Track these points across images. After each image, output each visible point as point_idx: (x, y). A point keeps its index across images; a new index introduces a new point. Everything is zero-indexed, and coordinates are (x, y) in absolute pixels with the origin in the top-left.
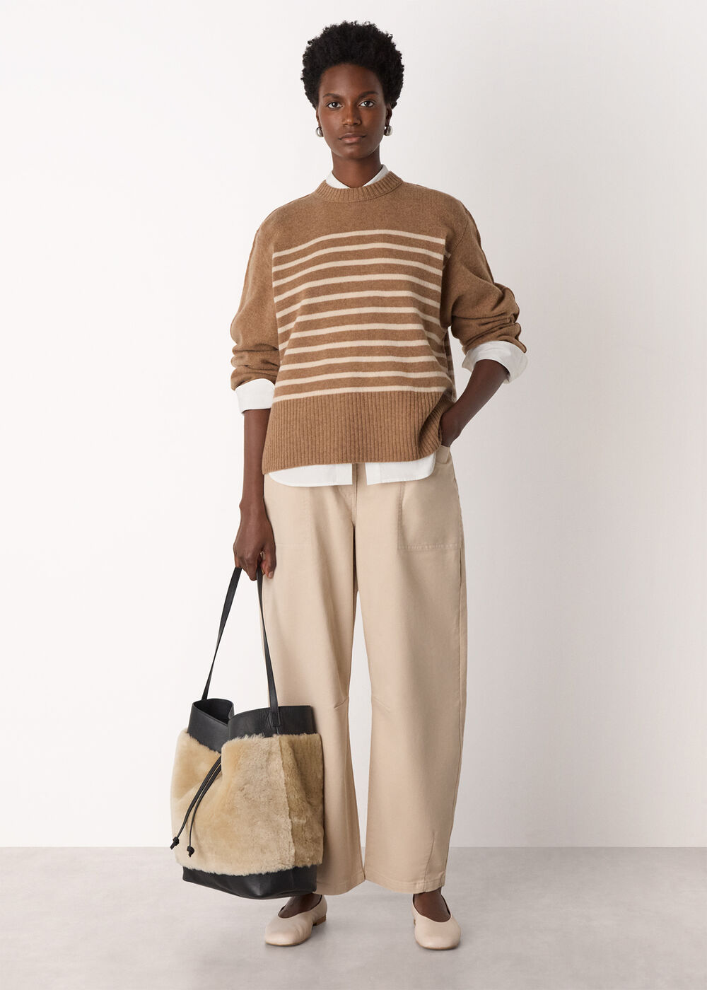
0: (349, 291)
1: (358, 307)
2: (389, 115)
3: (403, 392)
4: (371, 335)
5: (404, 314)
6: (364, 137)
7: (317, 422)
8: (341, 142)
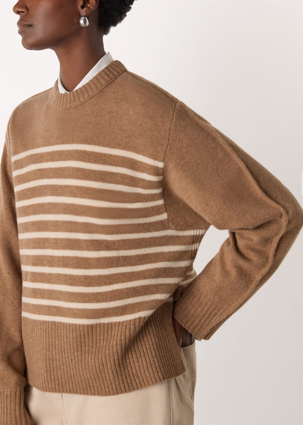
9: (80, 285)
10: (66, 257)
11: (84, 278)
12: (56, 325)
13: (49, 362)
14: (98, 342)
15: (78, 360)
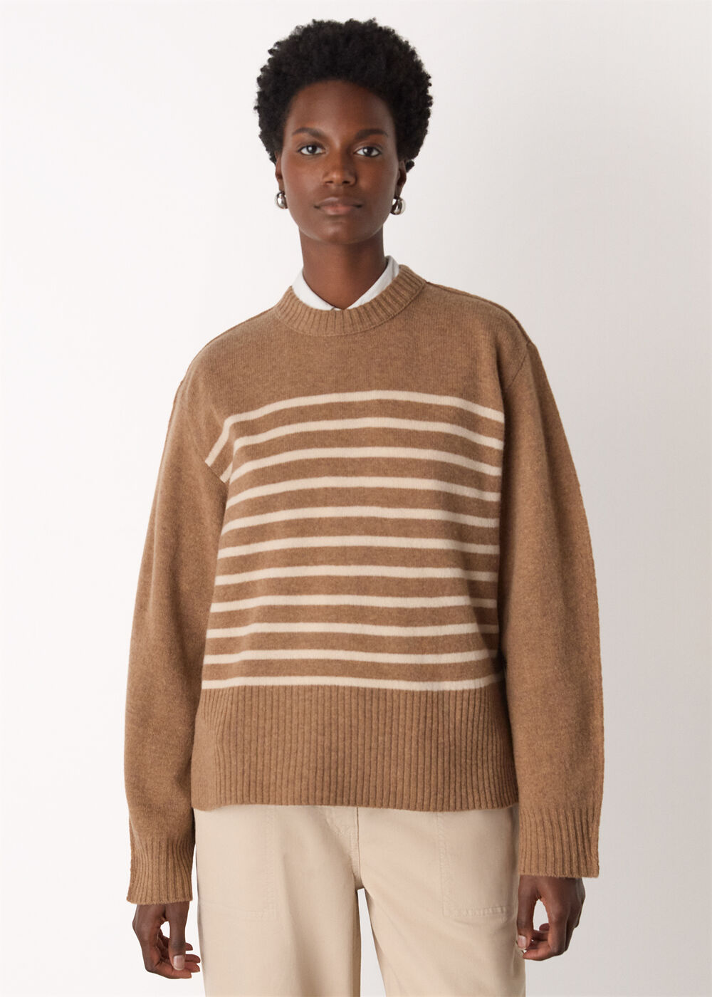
0: (326, 505)
1: (342, 534)
2: (402, 180)
3: (413, 693)
4: (361, 585)
5: (419, 550)
6: (359, 206)
7: (261, 732)
8: (319, 212)
9: (392, 624)
10: (364, 577)
11: (399, 613)
12: (340, 691)
13: (321, 754)
14: (421, 721)
15: (384, 748)
